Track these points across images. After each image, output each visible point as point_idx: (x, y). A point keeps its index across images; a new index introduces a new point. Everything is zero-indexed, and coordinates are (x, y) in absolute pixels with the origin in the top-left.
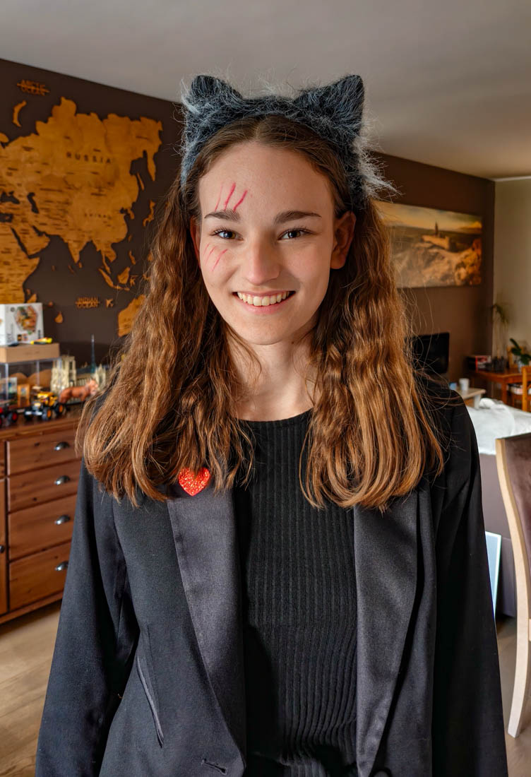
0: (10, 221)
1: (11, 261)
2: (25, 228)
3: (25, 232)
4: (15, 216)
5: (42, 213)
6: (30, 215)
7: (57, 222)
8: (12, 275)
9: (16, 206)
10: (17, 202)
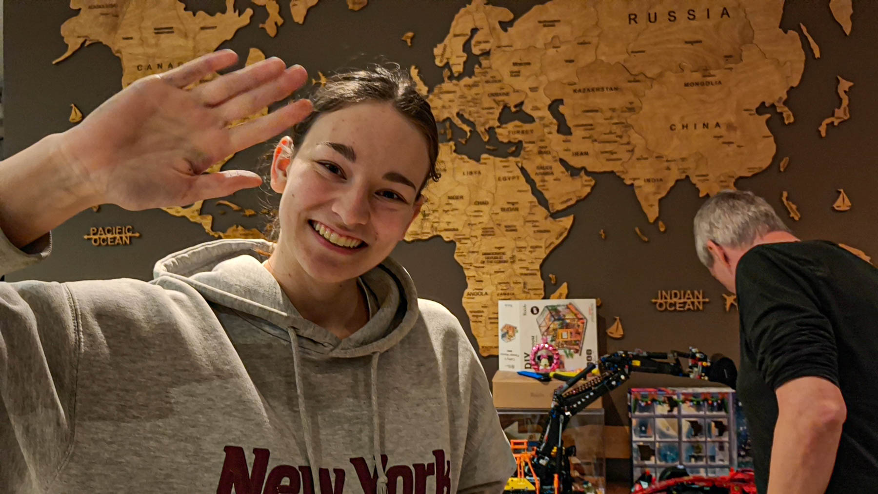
0: (515, 154)
1: (518, 224)
2: (545, 164)
3: (546, 171)
4: (525, 145)
5: (578, 133)
6: (555, 140)
7: (609, 147)
8: (520, 249)
9: (527, 127)
10: (530, 119)
